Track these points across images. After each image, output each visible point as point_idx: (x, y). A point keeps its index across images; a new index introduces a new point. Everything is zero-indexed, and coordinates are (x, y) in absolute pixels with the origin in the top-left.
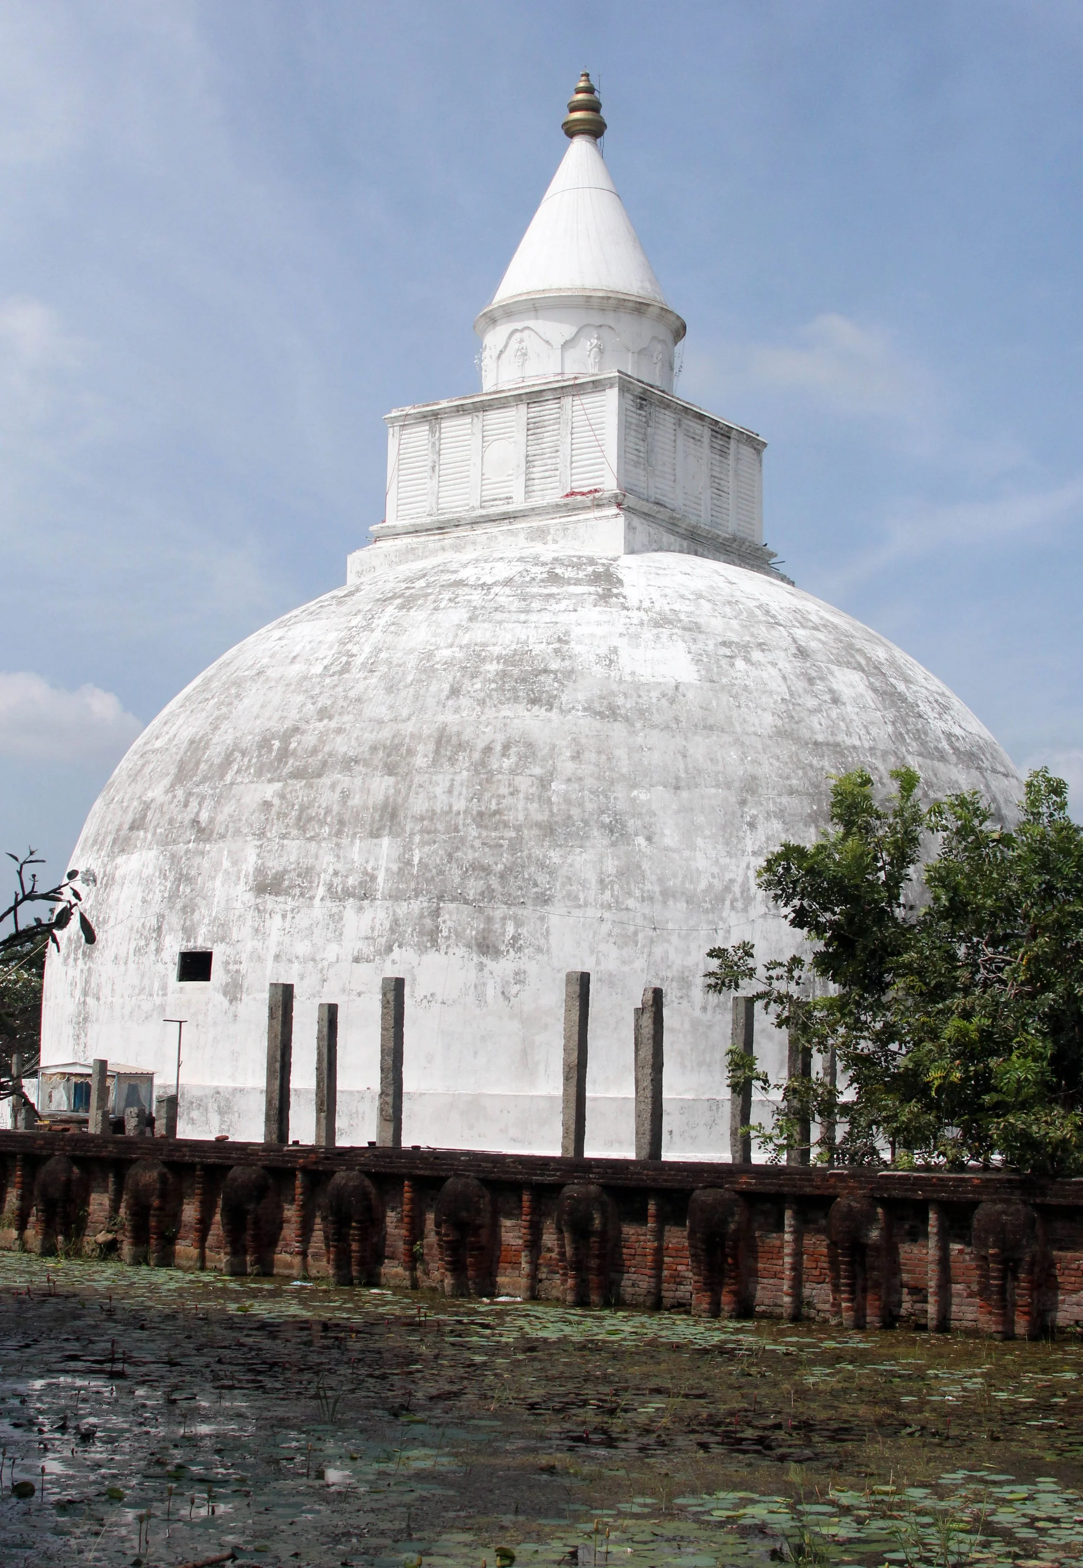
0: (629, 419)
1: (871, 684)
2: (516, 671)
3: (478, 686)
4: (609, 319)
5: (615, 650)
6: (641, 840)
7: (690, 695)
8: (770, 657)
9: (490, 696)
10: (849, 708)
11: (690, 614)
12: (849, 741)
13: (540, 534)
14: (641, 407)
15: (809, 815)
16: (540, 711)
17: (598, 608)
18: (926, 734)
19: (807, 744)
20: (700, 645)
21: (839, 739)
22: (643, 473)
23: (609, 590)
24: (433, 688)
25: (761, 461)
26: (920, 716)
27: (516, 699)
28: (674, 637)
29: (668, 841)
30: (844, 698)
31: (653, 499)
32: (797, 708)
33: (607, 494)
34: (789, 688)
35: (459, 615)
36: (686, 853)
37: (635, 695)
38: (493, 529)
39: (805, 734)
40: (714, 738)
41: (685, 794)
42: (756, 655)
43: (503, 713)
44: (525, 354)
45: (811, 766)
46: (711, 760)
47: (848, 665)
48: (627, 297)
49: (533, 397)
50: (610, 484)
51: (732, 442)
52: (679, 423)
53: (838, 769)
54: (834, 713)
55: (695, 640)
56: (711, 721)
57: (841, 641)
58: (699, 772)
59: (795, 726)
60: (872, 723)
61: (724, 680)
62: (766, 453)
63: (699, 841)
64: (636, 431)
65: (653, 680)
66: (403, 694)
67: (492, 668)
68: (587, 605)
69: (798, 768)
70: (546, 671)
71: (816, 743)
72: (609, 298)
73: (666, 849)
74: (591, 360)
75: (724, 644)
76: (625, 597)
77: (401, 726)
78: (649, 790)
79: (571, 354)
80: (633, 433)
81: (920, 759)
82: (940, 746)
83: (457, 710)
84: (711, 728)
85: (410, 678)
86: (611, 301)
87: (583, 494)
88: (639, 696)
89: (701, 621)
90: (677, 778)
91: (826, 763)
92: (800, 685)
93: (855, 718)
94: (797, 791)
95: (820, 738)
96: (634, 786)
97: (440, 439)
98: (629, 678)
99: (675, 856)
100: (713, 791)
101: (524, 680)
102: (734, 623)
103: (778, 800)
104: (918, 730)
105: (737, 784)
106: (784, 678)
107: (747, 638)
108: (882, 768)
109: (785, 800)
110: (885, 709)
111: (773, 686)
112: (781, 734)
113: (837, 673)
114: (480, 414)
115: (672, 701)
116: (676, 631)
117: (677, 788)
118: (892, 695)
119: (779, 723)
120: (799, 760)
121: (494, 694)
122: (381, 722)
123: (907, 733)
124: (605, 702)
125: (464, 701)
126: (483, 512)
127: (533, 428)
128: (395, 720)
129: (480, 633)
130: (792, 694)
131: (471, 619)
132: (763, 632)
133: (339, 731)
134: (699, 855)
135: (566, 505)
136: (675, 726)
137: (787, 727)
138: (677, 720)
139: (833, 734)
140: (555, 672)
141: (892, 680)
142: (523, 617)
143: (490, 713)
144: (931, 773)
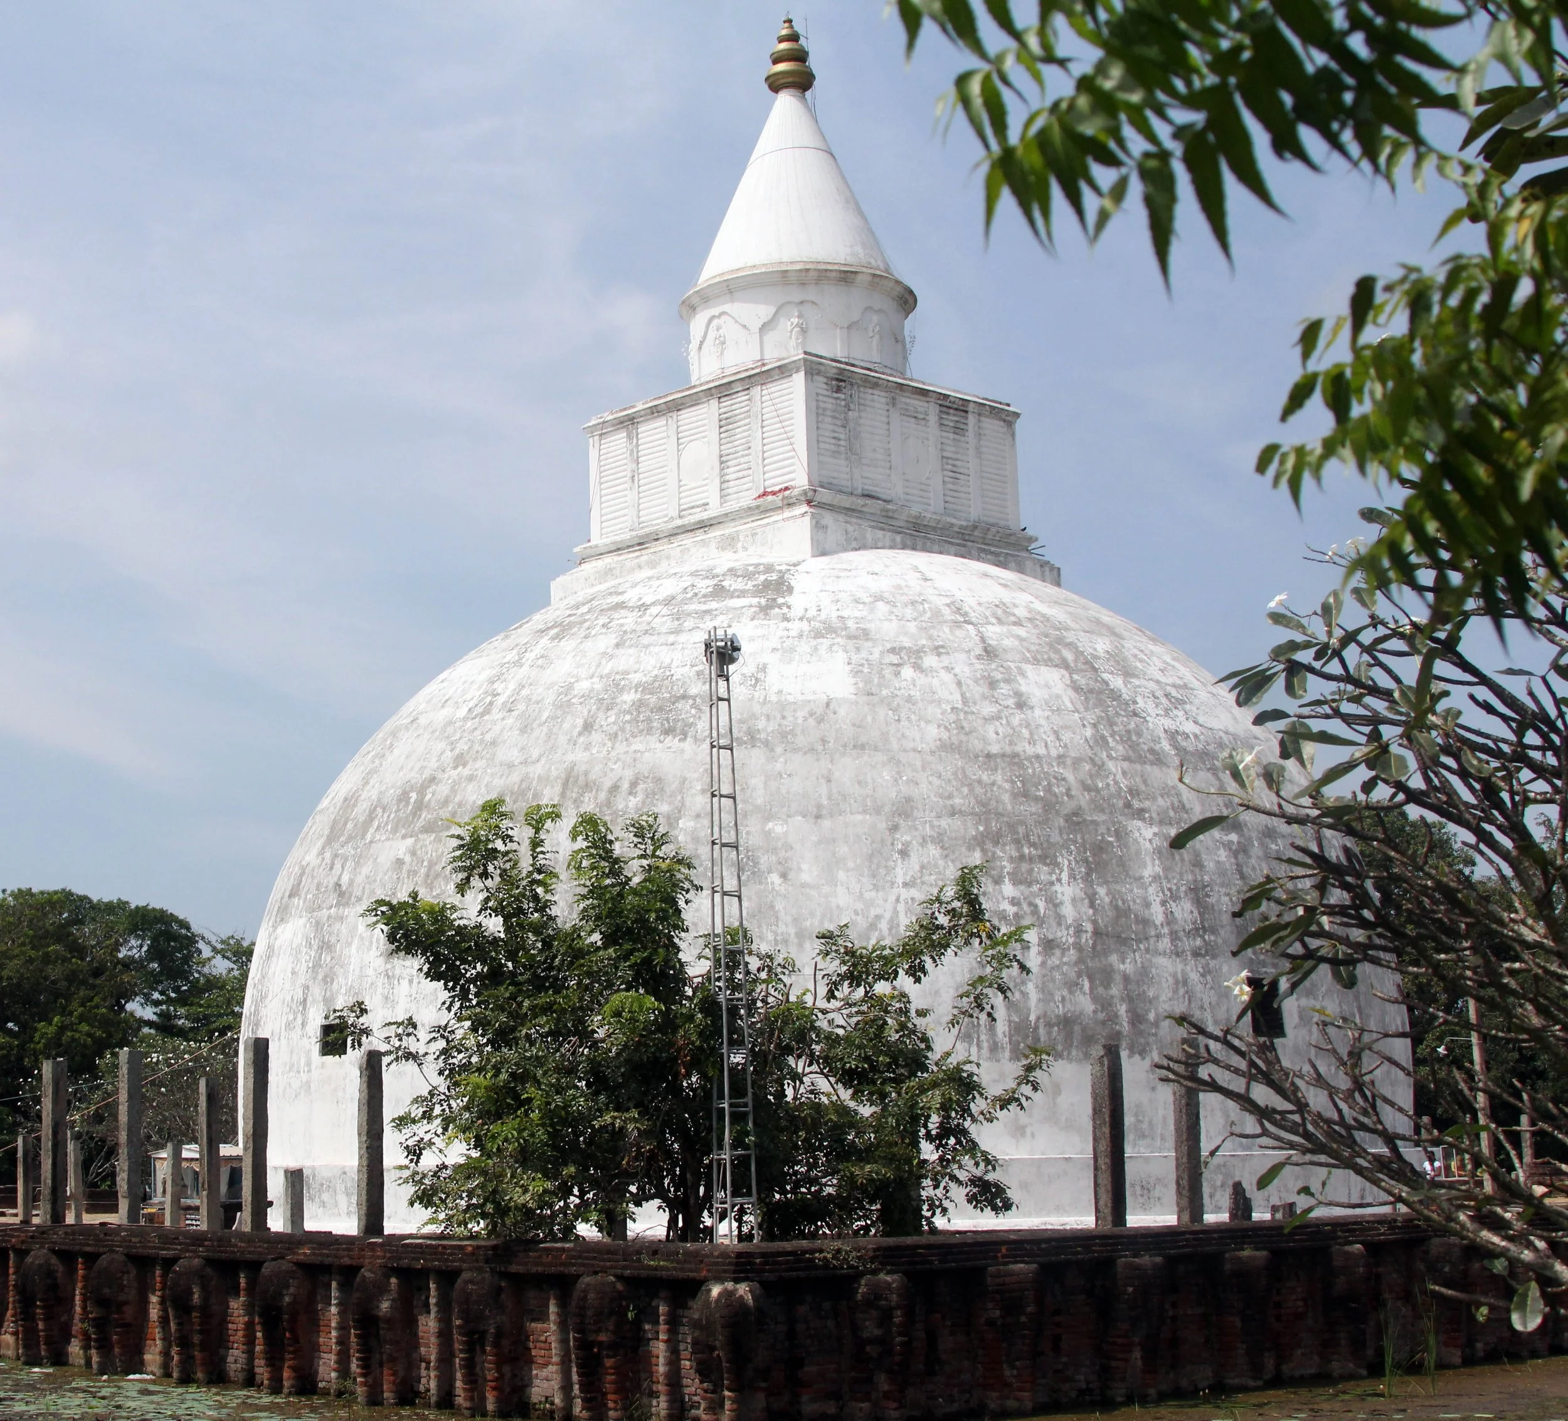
0: (822, 405)
1: (1072, 681)
2: (653, 700)
3: (612, 719)
4: (811, 294)
5: (763, 669)
6: (775, 878)
7: (842, 712)
8: (945, 661)
9: (622, 730)
10: (1037, 712)
11: (858, 620)
12: (1030, 750)
13: (730, 543)
14: (838, 390)
15: (975, 838)
16: (672, 742)
17: (756, 622)
18: (1139, 734)
19: (977, 757)
20: (864, 654)
21: (1018, 749)
22: (843, 462)
23: (774, 600)
24: (566, 726)
25: (1013, 435)
26: (1135, 714)
27: (649, 731)
28: (835, 648)
29: (805, 877)
30: (1033, 701)
31: (859, 491)
32: (970, 717)
33: (796, 492)
34: (963, 695)
35: (606, 642)
36: (826, 889)
37: (779, 716)
38: (687, 540)
39: (976, 745)
40: (866, 758)
41: (826, 823)
42: (930, 661)
43: (634, 747)
44: (723, 343)
45: (980, 782)
46: (859, 783)
47: (1049, 662)
48: (829, 267)
49: (722, 390)
50: (800, 480)
51: (971, 416)
52: (893, 402)
53: (1013, 782)
54: (1016, 721)
55: (858, 649)
56: (863, 739)
57: (1047, 636)
58: (844, 797)
59: (964, 738)
60: (1066, 727)
61: (885, 692)
62: (1019, 425)
63: (841, 875)
64: (834, 417)
65: (801, 698)
66: (536, 733)
67: (629, 697)
68: (744, 619)
69: (963, 785)
70: (684, 697)
71: (989, 756)
72: (807, 270)
73: (804, 885)
74: (793, 342)
75: (893, 651)
76: (789, 607)
77: (531, 769)
78: (786, 823)
79: (771, 338)
80: (829, 420)
81: (1126, 765)
82: (1157, 747)
83: (587, 747)
84: (863, 747)
85: (545, 715)
86: (812, 274)
87: (774, 493)
88: (784, 717)
89: (871, 626)
90: (819, 806)
91: (999, 778)
92: (977, 691)
93: (1043, 722)
94: (960, 812)
95: (994, 749)
96: (769, 817)
97: (637, 445)
98: (774, 698)
99: (813, 893)
100: (859, 817)
101: (660, 709)
102: (912, 627)
103: (936, 823)
104: (1128, 732)
105: (887, 809)
106: (959, 684)
107: (924, 642)
108: (1071, 777)
109: (944, 823)
110: (1087, 709)
111: (943, 694)
112: (946, 747)
113: (1029, 674)
114: (674, 414)
115: (820, 720)
116: (839, 640)
117: (818, 817)
118: (1101, 692)
119: (945, 735)
120: (965, 776)
121: (628, 726)
122: (511, 766)
123: (1112, 736)
124: (745, 727)
125: (596, 737)
126: (679, 522)
127: (725, 423)
128: (525, 762)
129: (625, 660)
130: (965, 701)
131: (617, 645)
132: (944, 634)
133: (471, 778)
134: (840, 890)
135: (758, 507)
136: (820, 748)
137: (955, 740)
138: (824, 741)
139: (1011, 743)
140: (694, 698)
141: (1106, 676)
142: (672, 638)
143: (621, 748)
144: (1138, 779)
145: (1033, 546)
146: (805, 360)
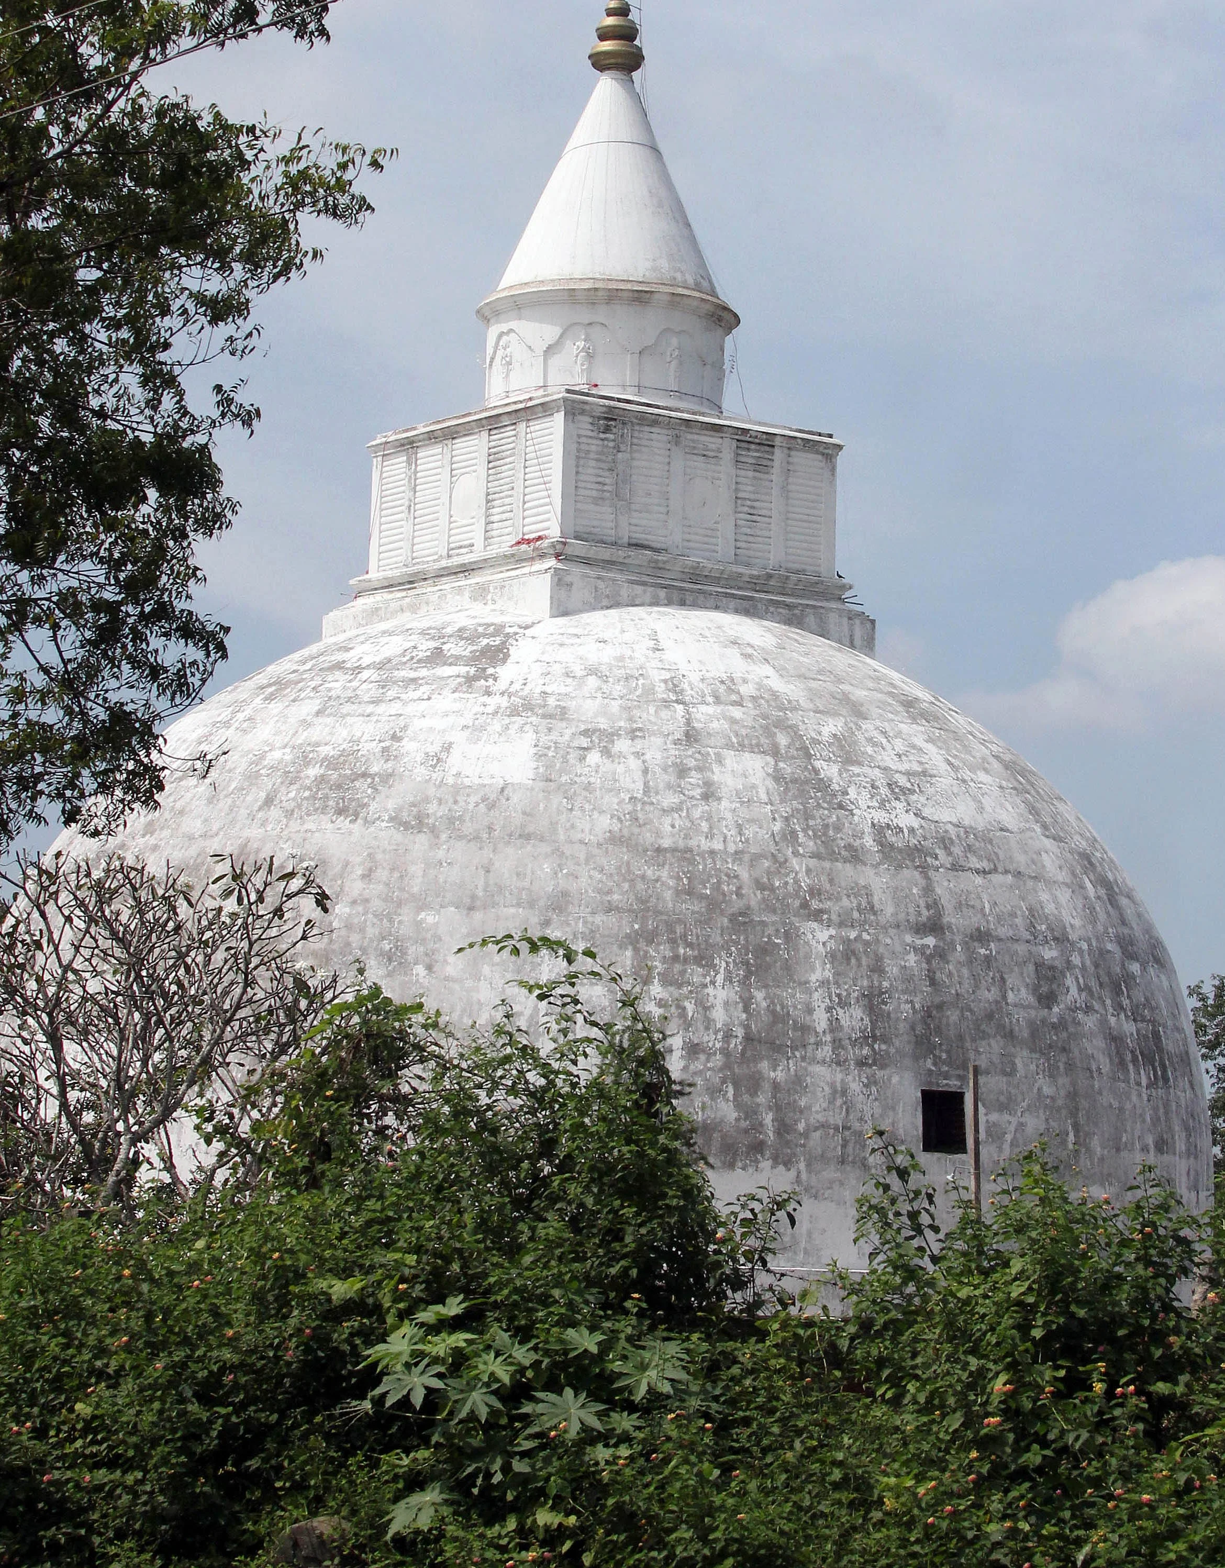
0: (583, 447)
1: (776, 770)
2: (334, 776)
3: (292, 795)
4: (601, 314)
5: (447, 748)
6: (420, 970)
7: (515, 799)
8: (639, 745)
9: (299, 806)
10: (725, 803)
11: (562, 696)
12: (705, 845)
13: (481, 593)
14: (607, 429)
15: (628, 936)
16: (344, 823)
17: (456, 695)
18: (838, 828)
19: (645, 851)
20: (554, 736)
21: (693, 843)
22: (610, 510)
23: (484, 670)
24: (249, 798)
25: (833, 470)
26: (841, 806)
27: (324, 810)
28: (527, 728)
29: (450, 970)
30: (724, 792)
31: (626, 540)
32: (647, 808)
33: (546, 543)
34: (646, 784)
35: (308, 708)
36: (469, 983)
37: (451, 800)
39: (648, 837)
40: (529, 848)
41: (478, 916)
42: (622, 745)
43: (306, 827)
44: (509, 363)
45: (643, 877)
46: (518, 875)
47: (756, 749)
48: (622, 286)
49: (493, 423)
50: (554, 531)
51: (777, 451)
52: (677, 440)
53: (679, 879)
54: (697, 813)
55: (550, 730)
56: (531, 829)
57: (765, 717)
58: (500, 889)
59: (636, 830)
60: (752, 821)
61: (564, 778)
62: (841, 459)
63: (486, 970)
64: (597, 460)
65: (477, 781)
66: (221, 805)
67: (313, 772)
68: (446, 692)
69: (625, 880)
70: (364, 775)
71: (659, 850)
72: (596, 289)
73: (447, 979)
74: (578, 368)
75: (586, 733)
76: (495, 680)
77: (208, 843)
78: (439, 912)
79: (556, 361)
80: (592, 463)
81: (813, 862)
82: (857, 843)
83: (264, 824)
84: (528, 837)
85: (233, 786)
86: (600, 293)
87: (529, 542)
88: (456, 802)
89: (571, 704)
90: (473, 897)
91: (664, 874)
92: (661, 778)
93: (729, 815)
94: (617, 909)
95: (666, 843)
96: (420, 909)
97: (416, 472)
98: (450, 781)
99: (457, 987)
100: (512, 910)
101: (339, 787)
102: (615, 706)
103: (590, 919)
104: (826, 826)
105: (542, 903)
106: (646, 771)
107: (622, 724)
108: (744, 875)
109: (598, 919)
110: (782, 801)
111: (625, 782)
112: (615, 840)
113: (728, 762)
114: (449, 442)
115: (492, 806)
116: (534, 719)
117: (471, 908)
118: (807, 782)
119: (616, 827)
120: (629, 871)
121: (305, 803)
122: (191, 838)
123: (804, 830)
124: (415, 810)
125: (274, 813)
126: (444, 563)
127: (493, 458)
128: (204, 836)
129: (320, 729)
130: (647, 791)
131: (318, 713)
132: (648, 715)
133: (155, 848)
134: (483, 985)
135: (513, 555)
136: (485, 836)
137: (625, 832)
138: (490, 829)
139: (687, 837)
140: (373, 776)
141: (818, 764)
142: (370, 709)
143: (294, 825)
144: (823, 878)
145: (847, 594)
146: (565, 400)
